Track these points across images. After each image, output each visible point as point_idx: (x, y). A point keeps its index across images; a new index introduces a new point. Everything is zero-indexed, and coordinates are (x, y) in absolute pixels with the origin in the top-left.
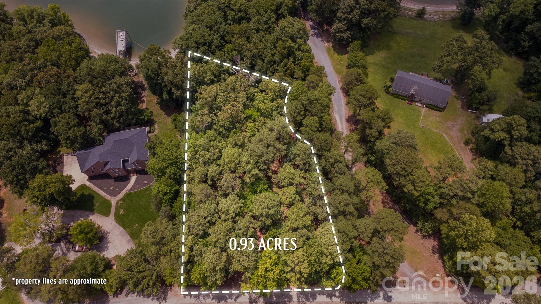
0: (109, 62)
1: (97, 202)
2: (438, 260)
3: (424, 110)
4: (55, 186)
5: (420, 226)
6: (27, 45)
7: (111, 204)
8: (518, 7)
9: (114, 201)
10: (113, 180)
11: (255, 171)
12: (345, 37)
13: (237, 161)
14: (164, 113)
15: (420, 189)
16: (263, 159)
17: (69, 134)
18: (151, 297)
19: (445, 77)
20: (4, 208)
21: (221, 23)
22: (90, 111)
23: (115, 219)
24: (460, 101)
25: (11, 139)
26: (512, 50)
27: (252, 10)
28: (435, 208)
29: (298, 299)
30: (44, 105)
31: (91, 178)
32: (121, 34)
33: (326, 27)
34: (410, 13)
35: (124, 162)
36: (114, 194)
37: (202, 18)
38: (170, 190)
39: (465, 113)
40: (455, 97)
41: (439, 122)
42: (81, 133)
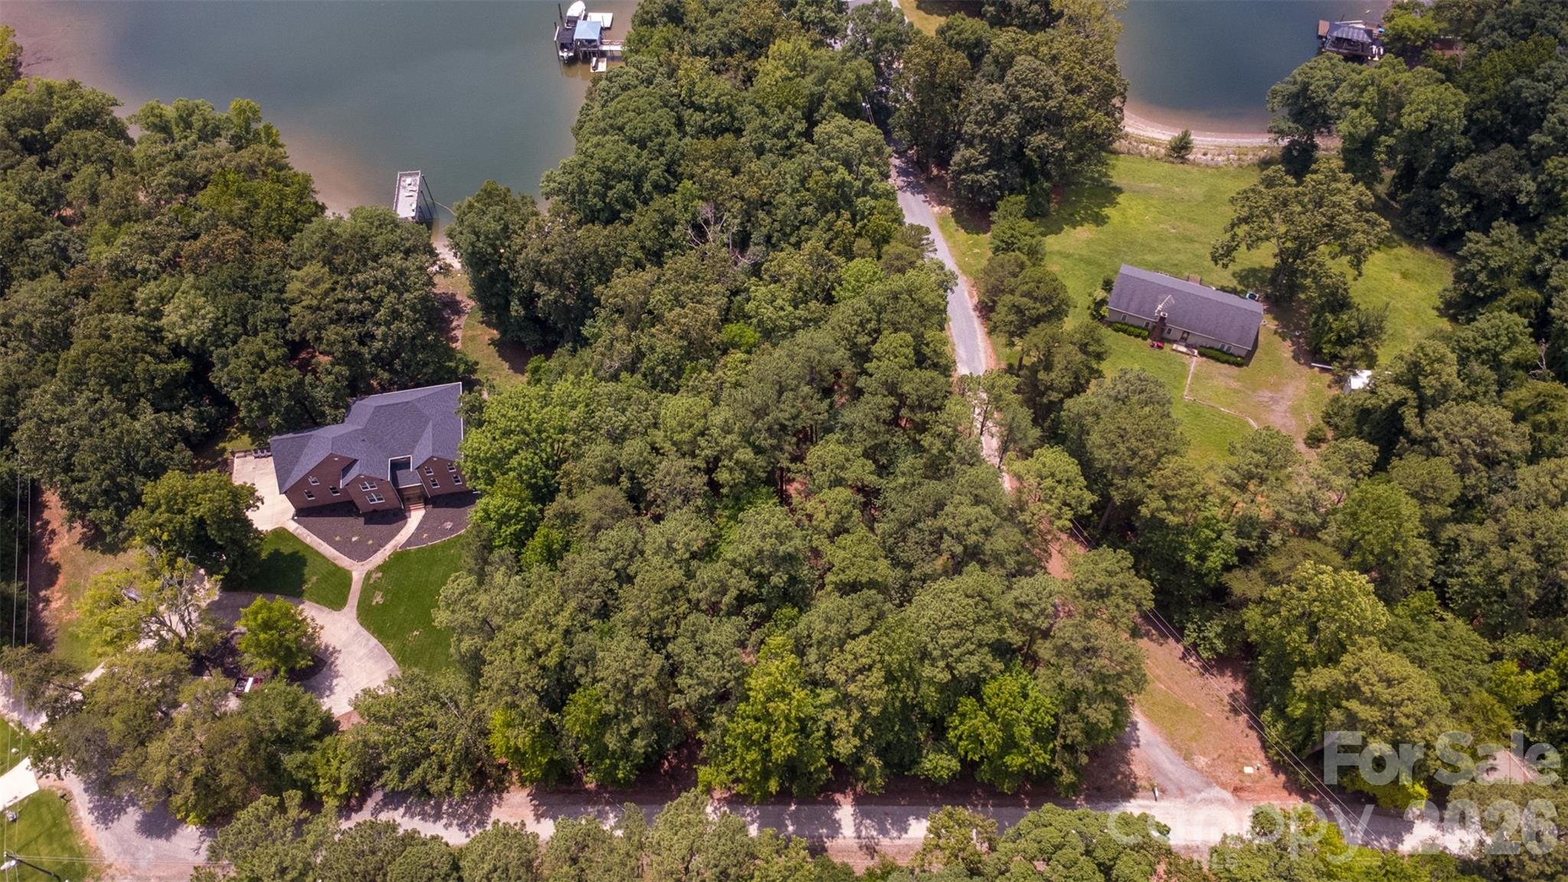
0: (377, 223)
1: (314, 574)
2: (1248, 731)
3: (1195, 362)
4: (211, 500)
5: (1191, 635)
6: (170, 185)
7: (350, 579)
8: (1422, 111)
9: (358, 572)
10: (362, 519)
11: (745, 454)
12: (985, 183)
13: (699, 425)
14: (506, 365)
15: (1181, 506)
16: (769, 418)
17: (259, 383)
18: (444, 821)
19: (1247, 287)
20: (57, 587)
21: (669, 134)
22: (320, 328)
23: (359, 616)
24: (1289, 343)
25: (107, 388)
26: (1422, 231)
27: (746, 108)
28: (1227, 568)
29: (858, 831)
30: (203, 312)
31: (303, 513)
32: (409, 180)
33: (935, 172)
34: (1153, 148)
35: (396, 466)
36: (360, 553)
37: (620, 121)
38: (519, 509)
39: (1305, 370)
40: (1276, 332)
41: (1236, 391)
42: (290, 381)
